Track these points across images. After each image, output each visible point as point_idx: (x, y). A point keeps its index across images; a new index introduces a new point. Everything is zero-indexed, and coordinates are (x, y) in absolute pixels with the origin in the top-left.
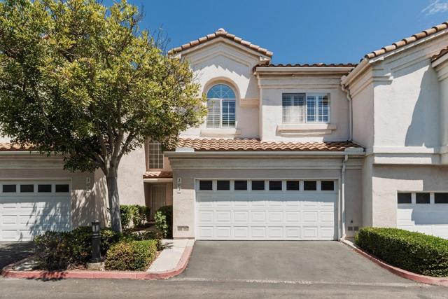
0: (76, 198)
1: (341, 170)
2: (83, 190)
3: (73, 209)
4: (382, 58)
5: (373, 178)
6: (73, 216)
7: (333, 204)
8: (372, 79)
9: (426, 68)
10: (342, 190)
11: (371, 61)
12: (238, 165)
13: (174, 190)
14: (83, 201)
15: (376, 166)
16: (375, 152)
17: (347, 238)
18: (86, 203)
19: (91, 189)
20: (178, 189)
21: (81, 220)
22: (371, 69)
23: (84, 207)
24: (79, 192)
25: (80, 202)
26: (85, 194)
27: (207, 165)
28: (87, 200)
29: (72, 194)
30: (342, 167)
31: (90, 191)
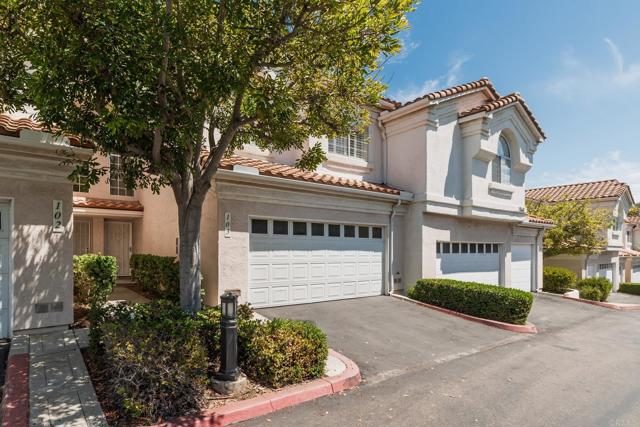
0: (26, 245)
1: (390, 216)
2: (42, 227)
3: (17, 267)
4: (437, 102)
5: (423, 227)
6: (18, 284)
7: (380, 254)
8: (426, 122)
9: (455, 123)
10: (390, 238)
11: (431, 103)
12: (302, 200)
13: (220, 232)
14: (45, 249)
15: (426, 214)
16: (428, 199)
17: (395, 292)
18: (50, 255)
19: (65, 225)
20: (226, 231)
21: (38, 291)
22: (427, 110)
23: (45, 264)
24: (34, 231)
25: (36, 251)
26: (48, 236)
27: (267, 198)
28: (53, 248)
29: (14, 234)
30: (392, 212)
31: (62, 229)
